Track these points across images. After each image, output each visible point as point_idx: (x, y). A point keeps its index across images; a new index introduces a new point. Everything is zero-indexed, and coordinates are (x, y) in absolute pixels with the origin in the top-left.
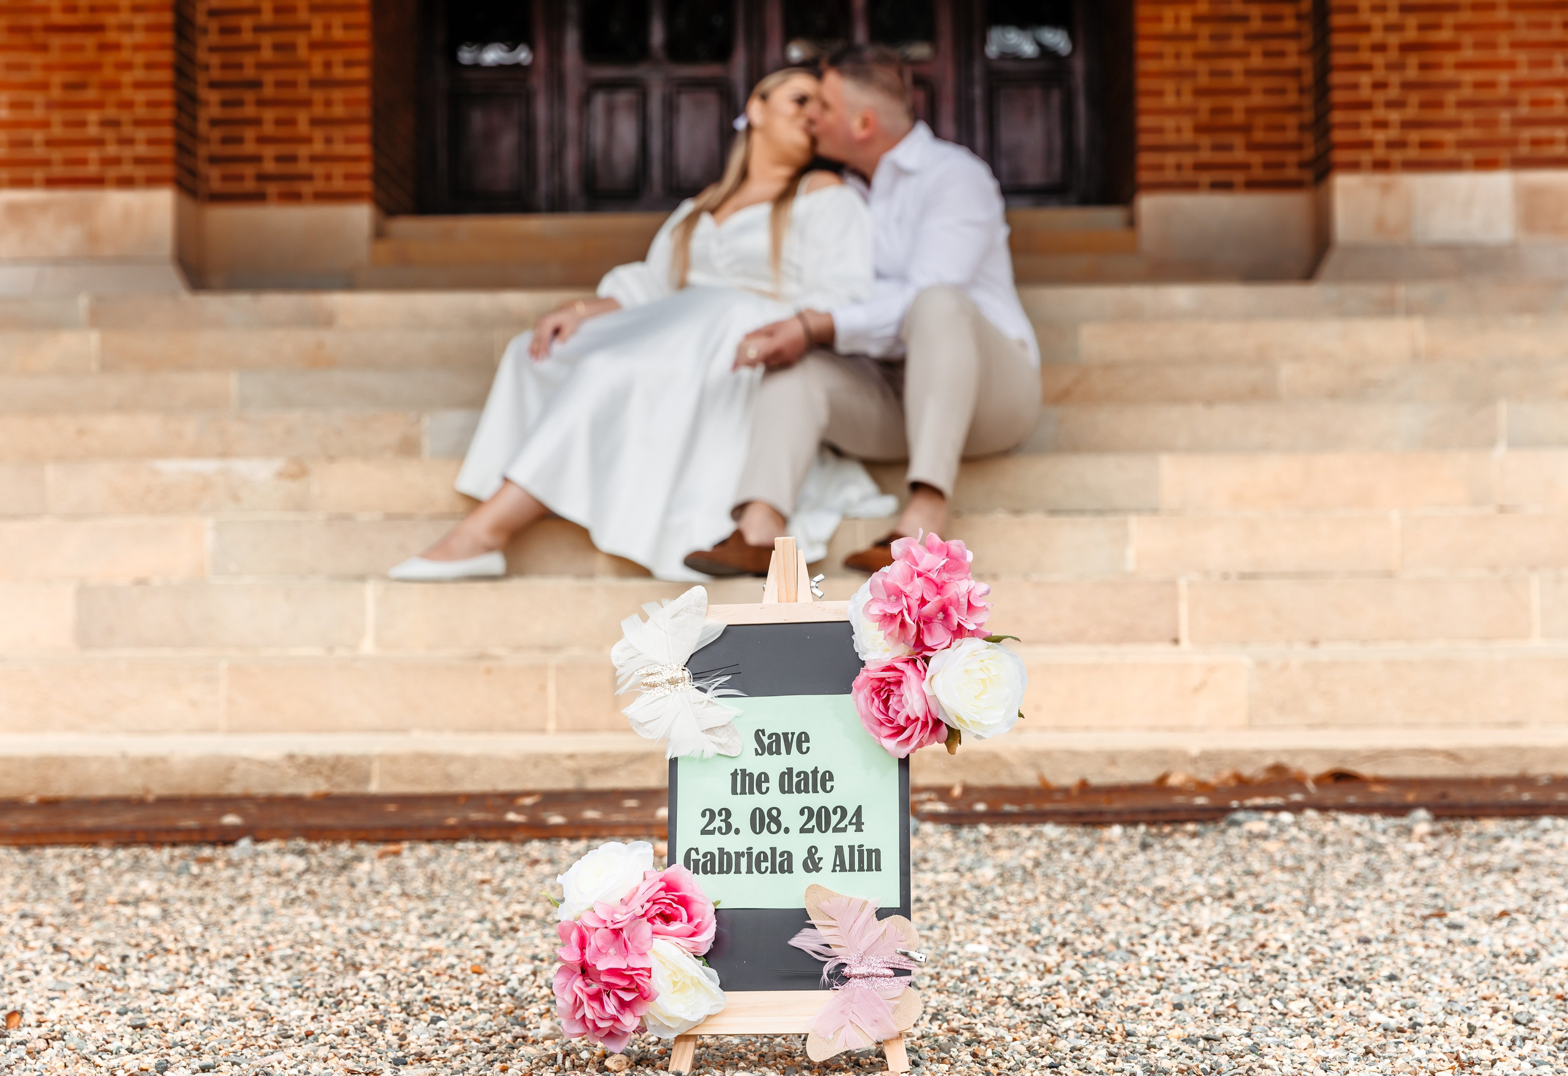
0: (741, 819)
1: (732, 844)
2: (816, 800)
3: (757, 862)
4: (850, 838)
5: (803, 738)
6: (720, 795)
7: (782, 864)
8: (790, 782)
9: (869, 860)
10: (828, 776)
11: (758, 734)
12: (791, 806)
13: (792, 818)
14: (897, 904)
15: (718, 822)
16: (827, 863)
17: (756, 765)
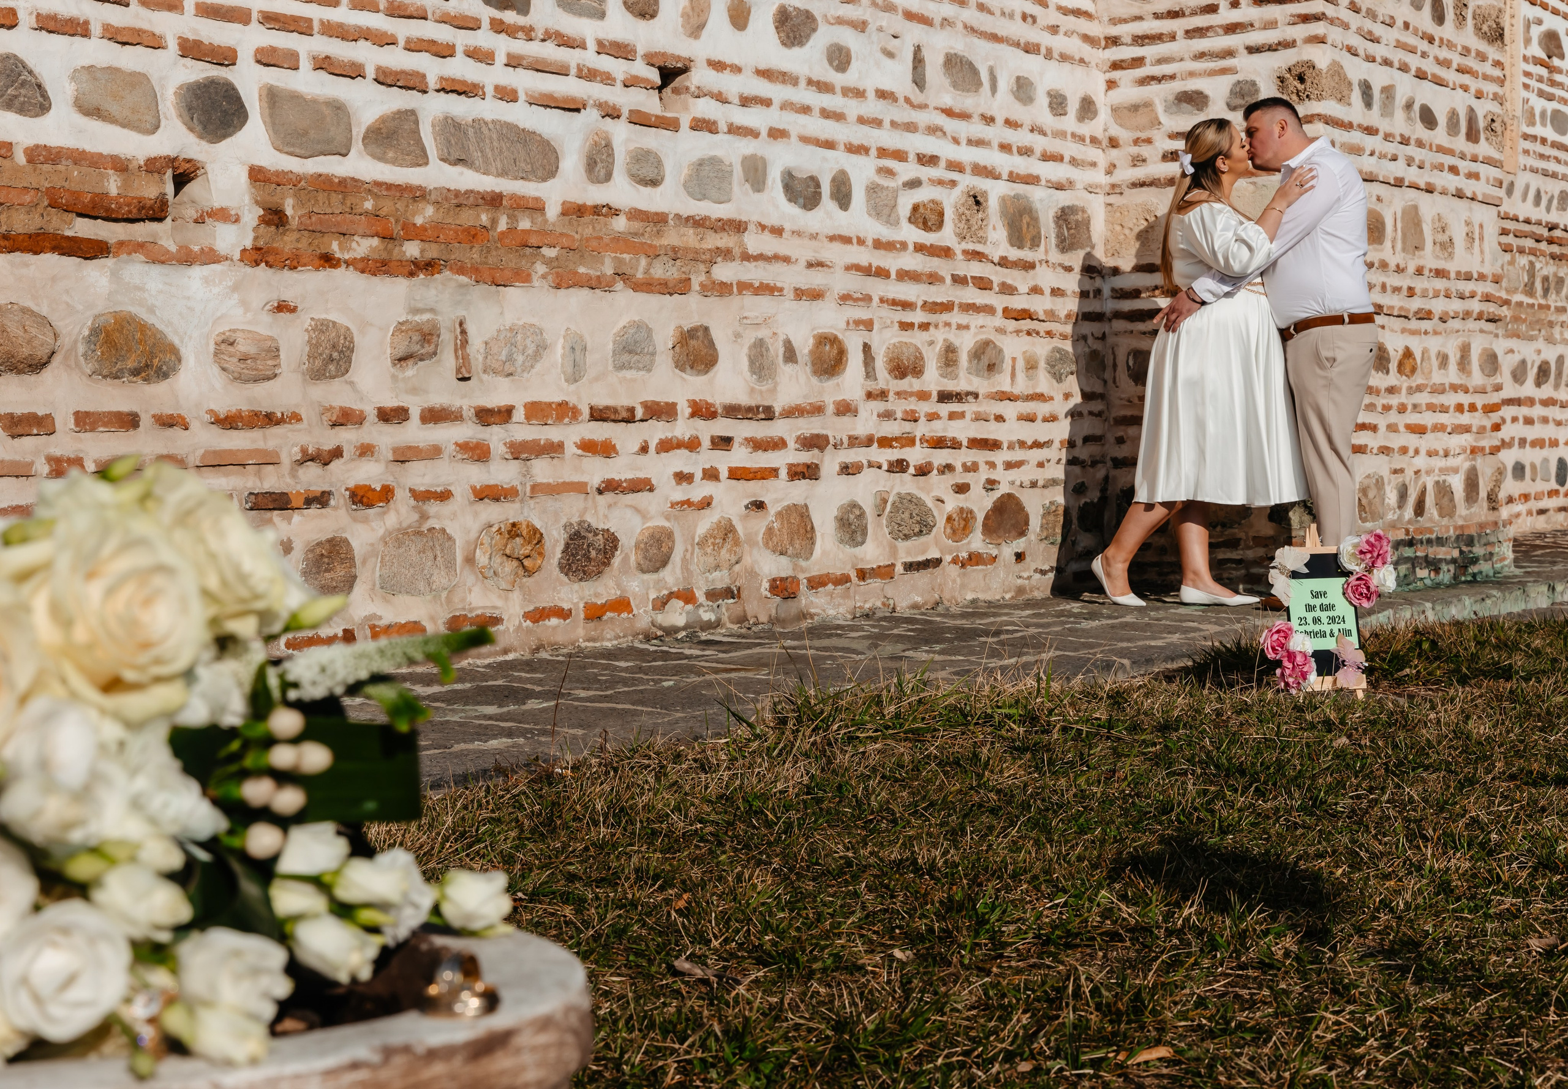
0: (1309, 621)
1: (1308, 629)
2: (1331, 614)
3: (1316, 635)
4: (1342, 626)
5: (1326, 593)
6: (1303, 614)
7: (1323, 635)
8: (1324, 608)
9: (1349, 634)
10: (1333, 606)
11: (1311, 592)
12: (1324, 615)
13: (1325, 620)
14: (1358, 646)
15: (1303, 622)
16: (1337, 635)
17: (1312, 603)
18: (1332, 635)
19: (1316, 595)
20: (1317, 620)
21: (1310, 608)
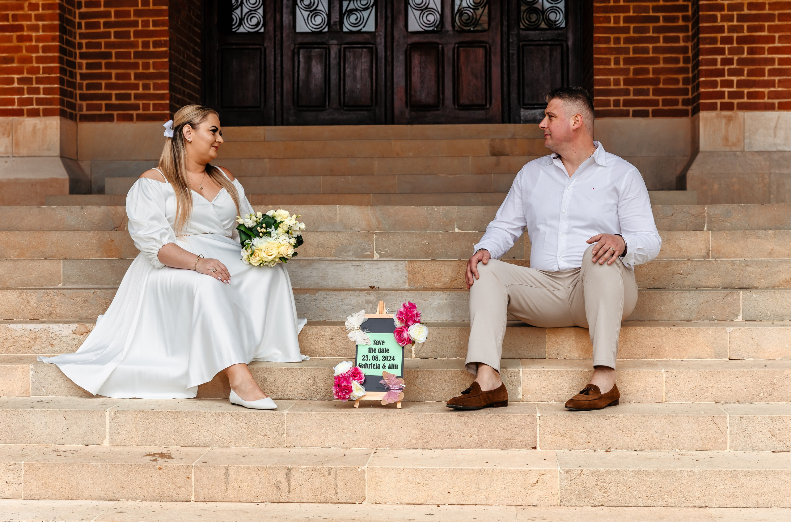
0: (370, 358)
1: (368, 363)
2: (385, 354)
3: (373, 366)
4: (392, 362)
5: (383, 342)
6: (366, 353)
7: (378, 367)
8: (380, 351)
9: (396, 367)
10: (388, 350)
11: (374, 341)
12: (380, 355)
13: (380, 358)
14: (400, 375)
15: (366, 358)
16: (387, 367)
17: (374, 347)
18: (384, 367)
19: (376, 343)
20: (375, 358)
21: (371, 350)
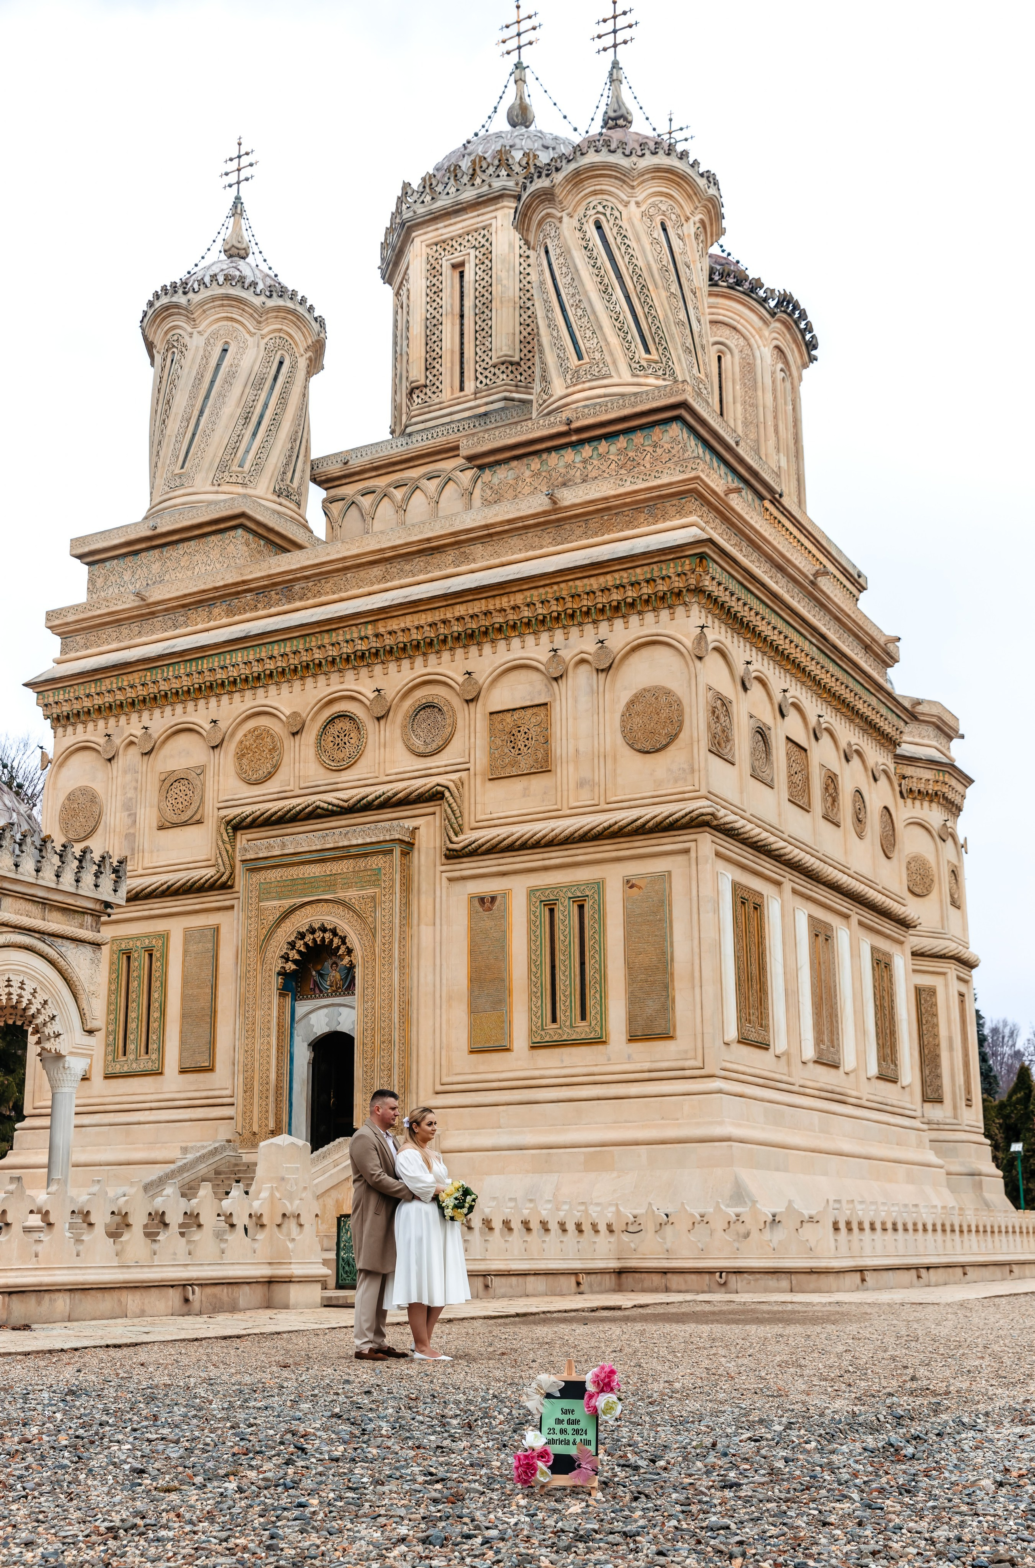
0: (557, 1431)
1: (555, 1437)
2: (576, 1427)
3: (561, 1442)
4: (584, 1437)
5: (573, 1411)
7: (567, 1443)
8: (569, 1422)
9: (589, 1442)
10: (578, 1421)
11: (562, 1410)
12: (569, 1428)
13: (570, 1431)
15: (552, 1432)
16: (578, 1443)
17: (561, 1417)
18: (574, 1443)
19: (565, 1412)
20: (563, 1431)
21: (559, 1421)
